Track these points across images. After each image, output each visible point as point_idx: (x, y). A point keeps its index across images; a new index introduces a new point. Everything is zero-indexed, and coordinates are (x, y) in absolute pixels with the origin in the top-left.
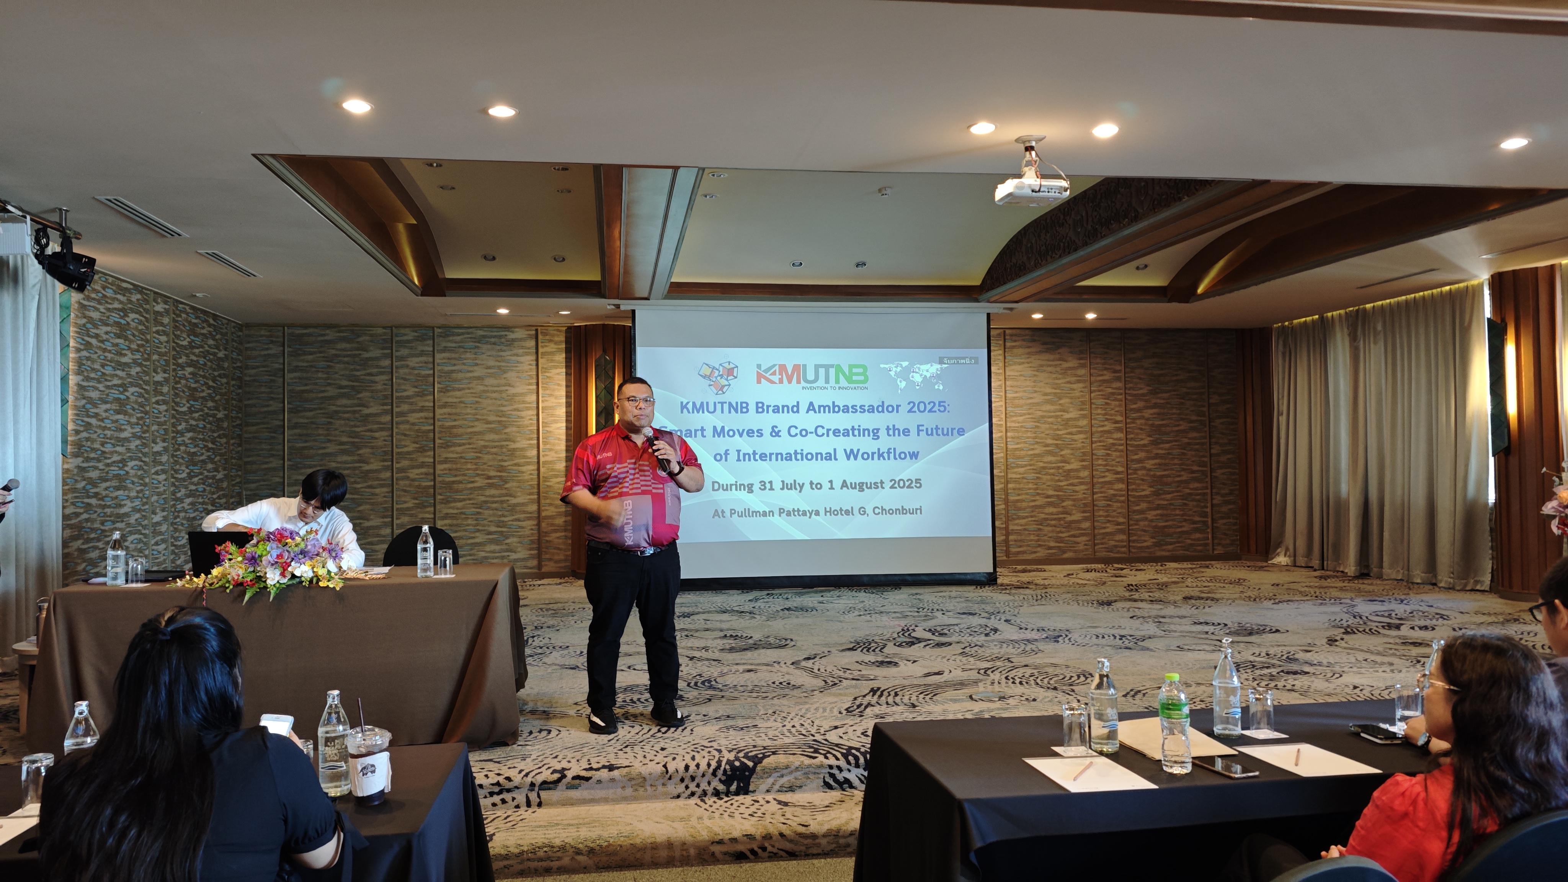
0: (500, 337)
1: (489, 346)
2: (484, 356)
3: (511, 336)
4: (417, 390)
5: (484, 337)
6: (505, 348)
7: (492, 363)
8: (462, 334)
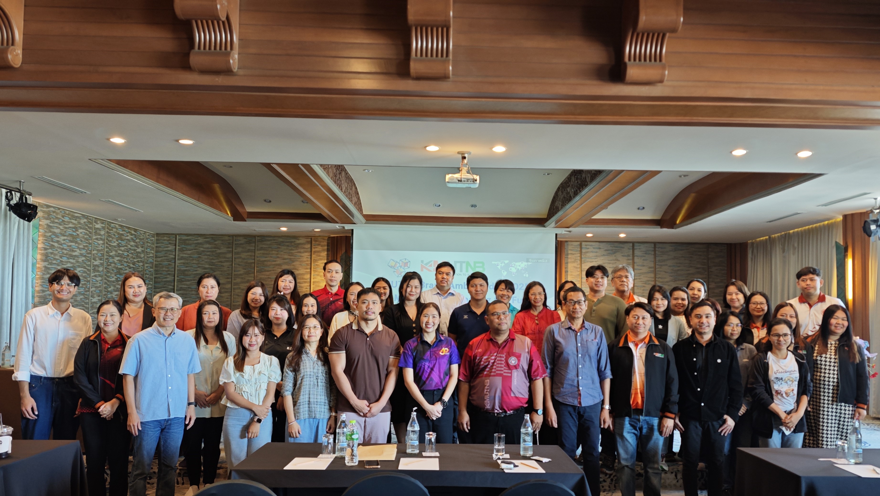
0: (291, 242)
1: (285, 247)
2: (282, 253)
3: (298, 242)
4: (245, 271)
5: (283, 242)
6: (293, 248)
7: (286, 257)
8: (271, 240)
